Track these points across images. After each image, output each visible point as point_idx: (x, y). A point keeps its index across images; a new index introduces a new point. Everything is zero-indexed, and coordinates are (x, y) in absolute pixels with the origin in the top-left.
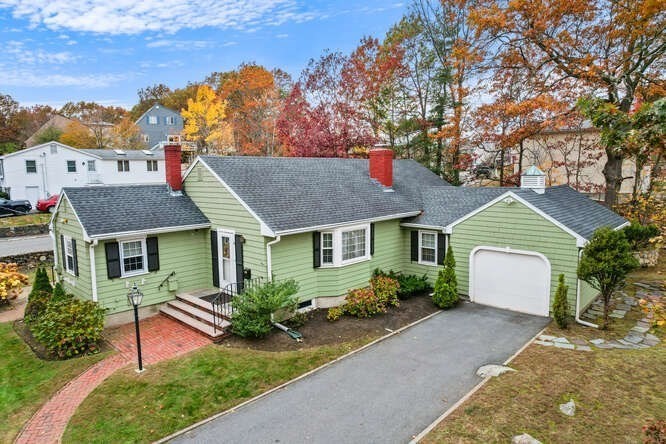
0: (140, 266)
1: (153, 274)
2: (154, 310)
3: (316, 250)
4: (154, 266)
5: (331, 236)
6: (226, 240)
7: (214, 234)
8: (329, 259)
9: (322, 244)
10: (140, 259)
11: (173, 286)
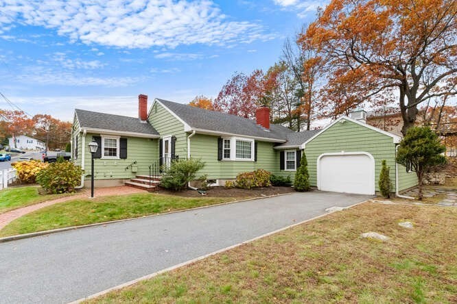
0: (115, 155)
1: (123, 160)
2: (122, 182)
3: (220, 149)
4: (124, 156)
5: (229, 141)
6: (167, 142)
7: (161, 140)
8: (228, 155)
9: (224, 146)
10: (115, 150)
11: (134, 169)
